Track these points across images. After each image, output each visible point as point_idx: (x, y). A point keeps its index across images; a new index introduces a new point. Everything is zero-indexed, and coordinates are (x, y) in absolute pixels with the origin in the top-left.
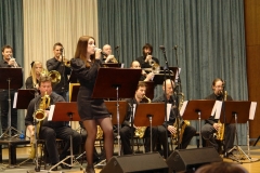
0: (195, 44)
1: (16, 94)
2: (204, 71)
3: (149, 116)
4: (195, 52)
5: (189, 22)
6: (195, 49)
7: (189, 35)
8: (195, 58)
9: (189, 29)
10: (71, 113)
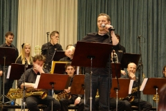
0: (155, 39)
1: (10, 67)
2: (162, 60)
3: (115, 89)
4: (155, 45)
5: (150, 21)
6: (155, 42)
7: (151, 31)
8: (155, 50)
9: (150, 26)
10: (53, 83)
